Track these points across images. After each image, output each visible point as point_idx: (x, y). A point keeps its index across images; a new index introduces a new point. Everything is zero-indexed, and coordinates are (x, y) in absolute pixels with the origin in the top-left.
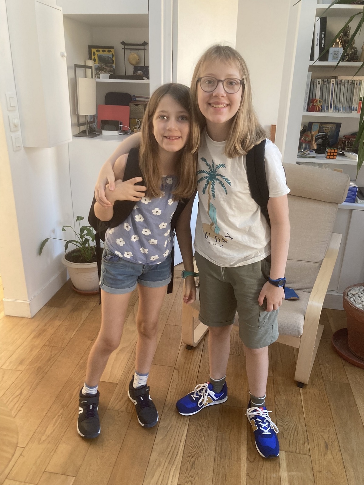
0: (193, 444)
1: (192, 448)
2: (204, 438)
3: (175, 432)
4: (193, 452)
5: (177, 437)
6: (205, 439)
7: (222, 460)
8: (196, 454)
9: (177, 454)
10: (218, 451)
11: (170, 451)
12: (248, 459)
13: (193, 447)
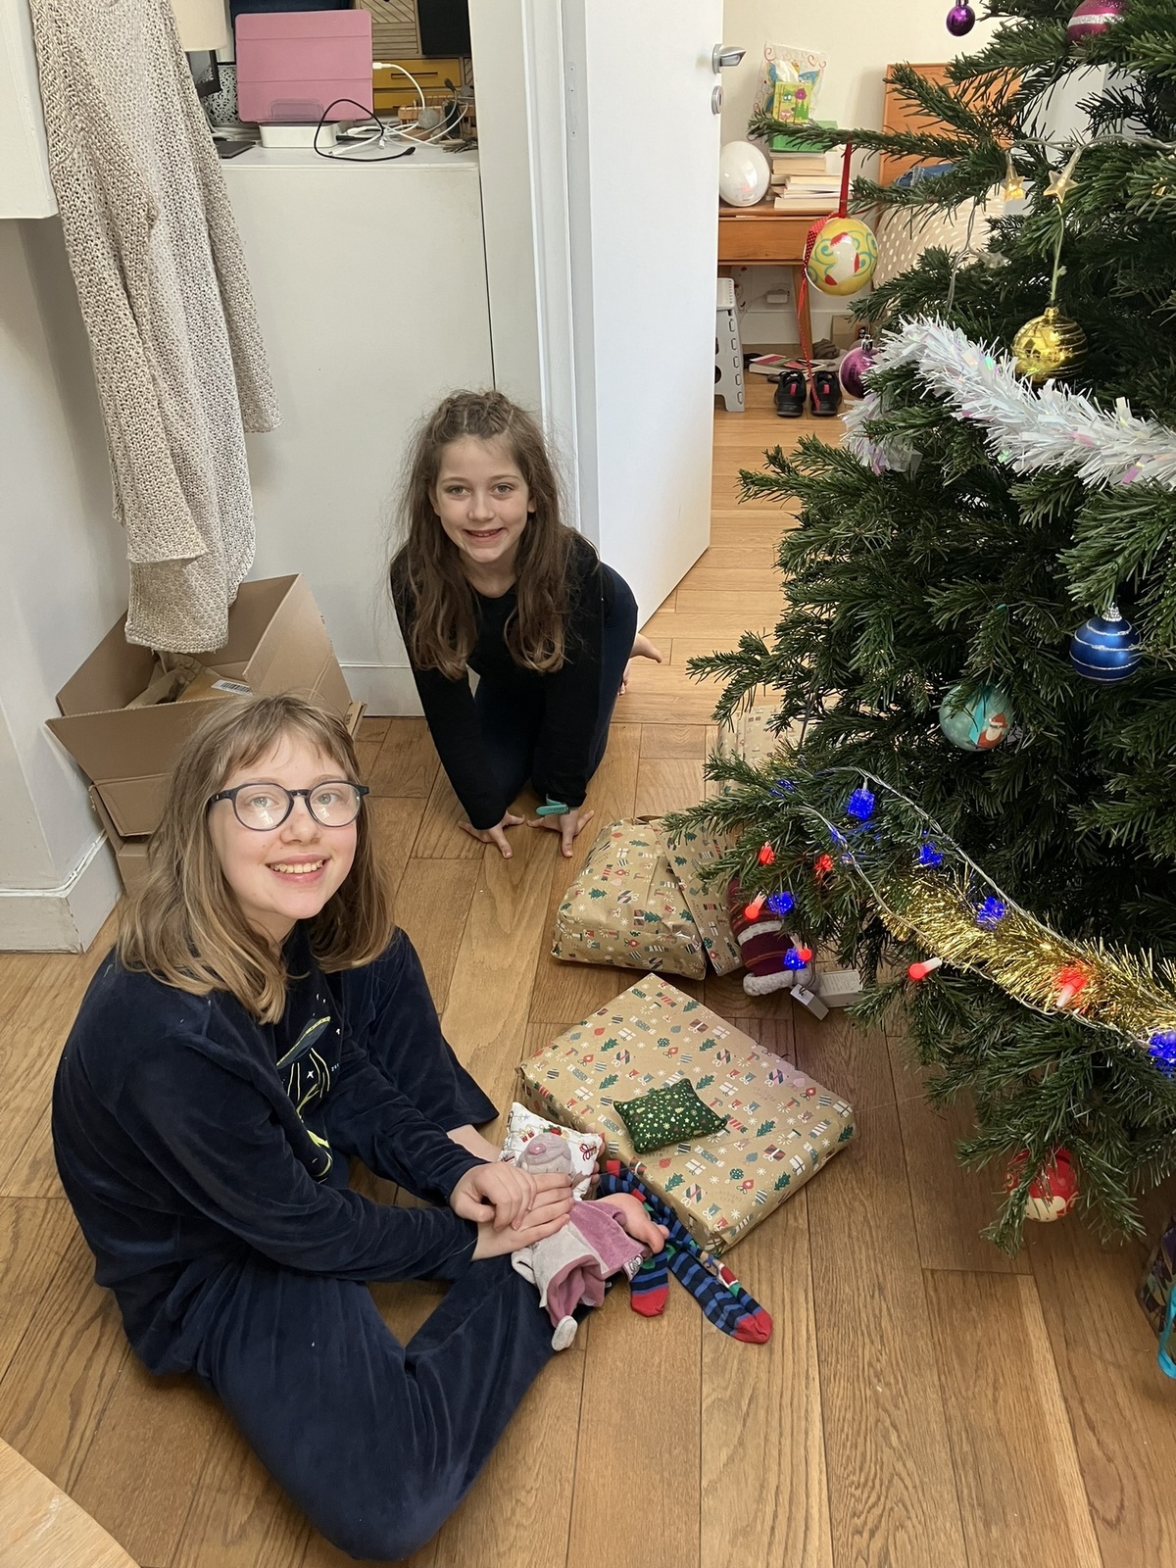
0: (861, 1470)
1: (860, 1491)
2: (899, 1436)
3: (775, 1423)
4: (870, 1508)
5: (787, 1442)
6: (903, 1438)
7: (995, 1532)
8: (881, 1515)
9: (807, 1528)
10: (970, 1493)
11: (775, 1516)
12: (1097, 1511)
13: (864, 1486)
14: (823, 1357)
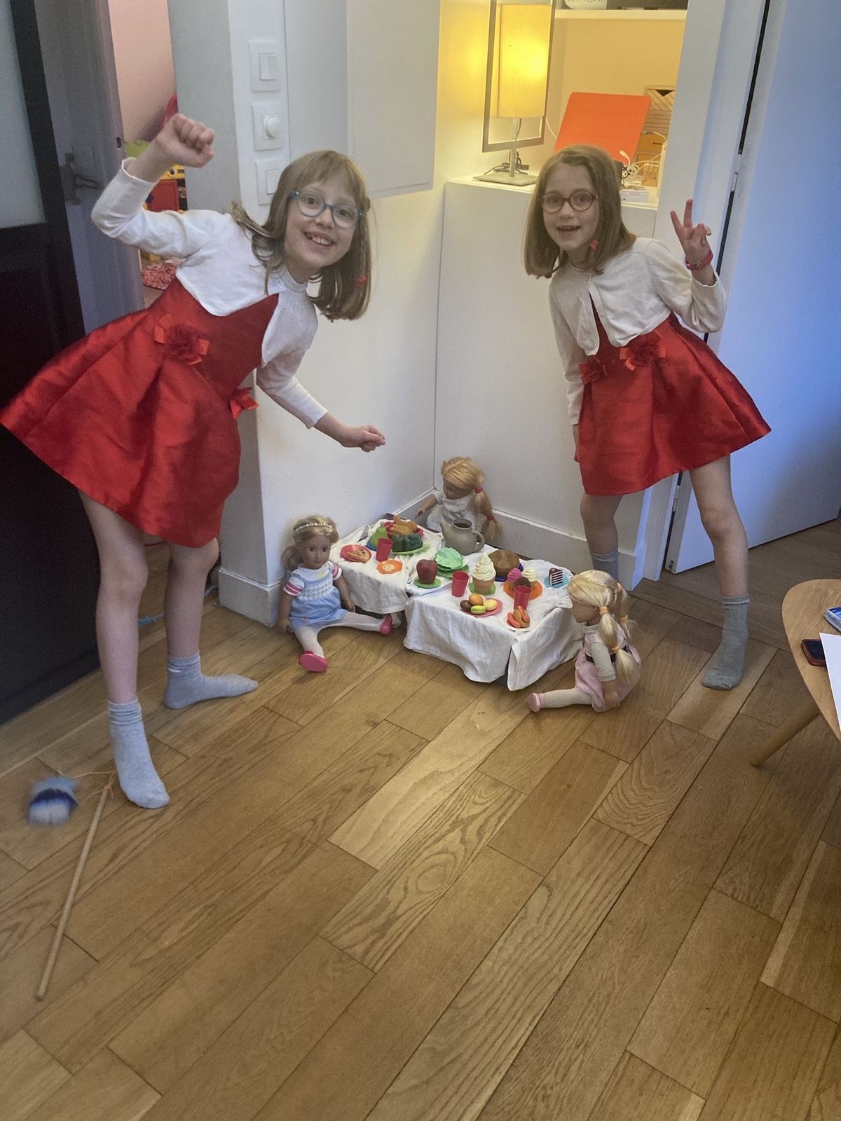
14: (516, 1064)
